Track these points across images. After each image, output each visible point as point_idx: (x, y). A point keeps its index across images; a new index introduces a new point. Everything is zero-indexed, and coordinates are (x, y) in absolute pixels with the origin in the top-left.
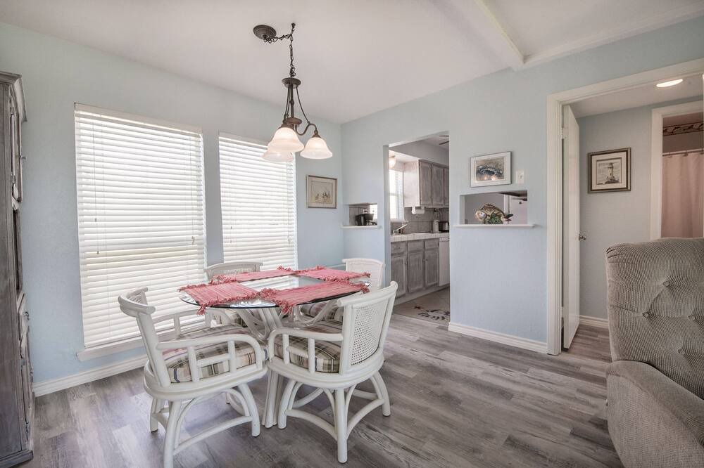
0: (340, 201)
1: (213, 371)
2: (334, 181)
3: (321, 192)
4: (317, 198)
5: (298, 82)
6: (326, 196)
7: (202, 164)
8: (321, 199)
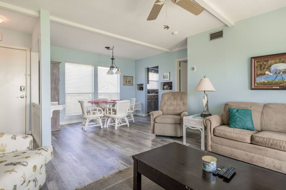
0: (134, 83)
1: (94, 113)
2: (132, 77)
3: (128, 81)
4: (126, 82)
5: (114, 59)
6: (129, 81)
7: (93, 74)
8: (127, 82)
